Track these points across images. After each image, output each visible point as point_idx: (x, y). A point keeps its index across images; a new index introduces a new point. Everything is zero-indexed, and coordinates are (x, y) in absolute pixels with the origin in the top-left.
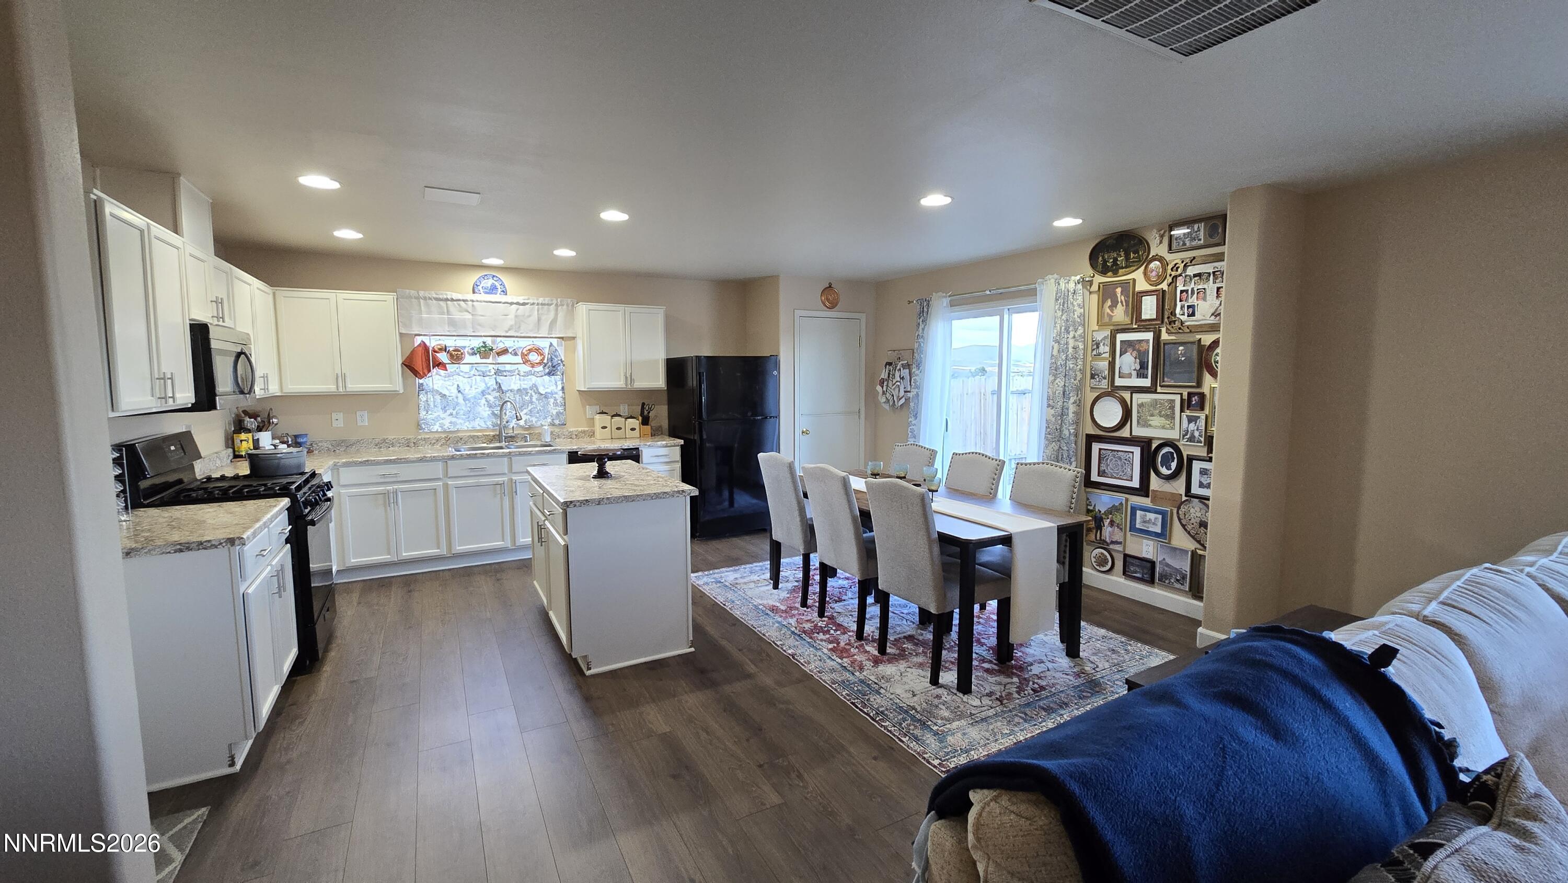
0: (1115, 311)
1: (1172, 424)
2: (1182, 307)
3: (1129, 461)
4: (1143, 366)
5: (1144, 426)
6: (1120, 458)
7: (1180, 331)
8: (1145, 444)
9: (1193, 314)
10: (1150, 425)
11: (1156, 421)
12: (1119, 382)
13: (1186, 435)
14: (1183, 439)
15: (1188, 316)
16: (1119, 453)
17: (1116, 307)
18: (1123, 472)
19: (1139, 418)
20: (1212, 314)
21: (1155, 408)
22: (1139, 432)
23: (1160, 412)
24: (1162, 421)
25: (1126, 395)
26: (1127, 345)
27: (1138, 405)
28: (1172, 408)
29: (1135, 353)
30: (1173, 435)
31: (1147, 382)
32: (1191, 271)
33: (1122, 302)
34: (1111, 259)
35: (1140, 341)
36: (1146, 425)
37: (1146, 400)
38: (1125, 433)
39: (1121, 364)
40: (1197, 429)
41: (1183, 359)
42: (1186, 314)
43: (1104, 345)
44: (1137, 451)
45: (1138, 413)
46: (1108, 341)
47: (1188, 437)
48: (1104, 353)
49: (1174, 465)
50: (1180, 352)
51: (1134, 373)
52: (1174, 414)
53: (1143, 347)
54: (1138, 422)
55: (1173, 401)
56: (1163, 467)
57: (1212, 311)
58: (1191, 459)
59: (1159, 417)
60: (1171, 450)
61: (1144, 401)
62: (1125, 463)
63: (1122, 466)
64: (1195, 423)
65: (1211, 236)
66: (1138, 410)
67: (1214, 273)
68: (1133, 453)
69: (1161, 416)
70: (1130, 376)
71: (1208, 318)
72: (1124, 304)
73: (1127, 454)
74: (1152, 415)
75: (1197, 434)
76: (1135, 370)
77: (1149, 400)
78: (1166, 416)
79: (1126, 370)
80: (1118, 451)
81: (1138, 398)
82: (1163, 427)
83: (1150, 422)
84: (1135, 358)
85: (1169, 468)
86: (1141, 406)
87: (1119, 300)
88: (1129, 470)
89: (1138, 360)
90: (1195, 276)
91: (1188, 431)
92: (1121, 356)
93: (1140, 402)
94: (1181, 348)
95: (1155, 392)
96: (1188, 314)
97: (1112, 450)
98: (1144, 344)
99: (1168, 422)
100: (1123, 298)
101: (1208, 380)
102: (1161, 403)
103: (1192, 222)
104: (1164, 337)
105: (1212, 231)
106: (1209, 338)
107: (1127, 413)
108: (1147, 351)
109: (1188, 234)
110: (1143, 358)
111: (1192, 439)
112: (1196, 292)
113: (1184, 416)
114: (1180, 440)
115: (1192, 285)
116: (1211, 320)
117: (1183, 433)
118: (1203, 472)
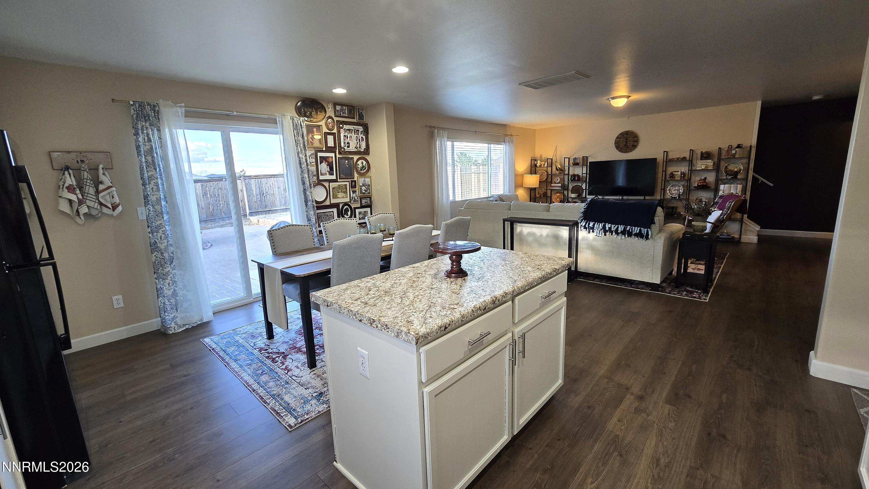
0: (314, 140)
2: (345, 143)
3: (331, 215)
4: (331, 169)
5: (335, 198)
6: (328, 216)
8: (336, 205)
9: (348, 147)
10: (338, 197)
11: (340, 195)
12: (321, 178)
15: (347, 147)
19: (333, 194)
20: (355, 148)
21: (340, 189)
22: (334, 201)
23: (342, 191)
24: (343, 195)
25: (326, 184)
26: (323, 159)
28: (346, 188)
29: (326, 163)
30: (347, 200)
31: (334, 177)
32: (346, 127)
34: (308, 112)
35: (329, 157)
36: (335, 197)
37: (335, 186)
38: (327, 203)
39: (321, 168)
40: (356, 196)
41: (348, 166)
42: (346, 146)
43: (312, 158)
44: (335, 210)
45: (333, 192)
46: (314, 156)
47: (353, 200)
48: (312, 162)
49: (349, 213)
50: (346, 163)
51: (327, 173)
52: (347, 190)
53: (330, 160)
54: (333, 197)
55: (346, 185)
57: (355, 146)
58: (355, 208)
59: (341, 193)
60: (347, 207)
62: (330, 217)
63: (329, 219)
64: (355, 194)
65: (350, 114)
67: (354, 130)
68: (333, 212)
73: (330, 213)
74: (339, 192)
75: (356, 198)
76: (328, 171)
77: (337, 185)
78: (344, 192)
79: (323, 172)
80: (326, 212)
81: (332, 185)
82: (343, 197)
84: (327, 166)
85: (348, 215)
86: (333, 188)
90: (348, 130)
91: (353, 197)
92: (320, 164)
93: (333, 187)
94: (347, 161)
95: (337, 182)
97: (323, 213)
98: (330, 159)
100: (317, 134)
101: (356, 175)
102: (342, 187)
103: (342, 105)
104: (338, 156)
105: (350, 112)
106: (356, 157)
107: (328, 193)
108: (332, 162)
109: (342, 110)
110: (330, 165)
111: (355, 201)
112: (349, 137)
113: (351, 191)
114: (350, 202)
115: (347, 134)
116: (355, 150)
117: (351, 198)
118: (360, 213)
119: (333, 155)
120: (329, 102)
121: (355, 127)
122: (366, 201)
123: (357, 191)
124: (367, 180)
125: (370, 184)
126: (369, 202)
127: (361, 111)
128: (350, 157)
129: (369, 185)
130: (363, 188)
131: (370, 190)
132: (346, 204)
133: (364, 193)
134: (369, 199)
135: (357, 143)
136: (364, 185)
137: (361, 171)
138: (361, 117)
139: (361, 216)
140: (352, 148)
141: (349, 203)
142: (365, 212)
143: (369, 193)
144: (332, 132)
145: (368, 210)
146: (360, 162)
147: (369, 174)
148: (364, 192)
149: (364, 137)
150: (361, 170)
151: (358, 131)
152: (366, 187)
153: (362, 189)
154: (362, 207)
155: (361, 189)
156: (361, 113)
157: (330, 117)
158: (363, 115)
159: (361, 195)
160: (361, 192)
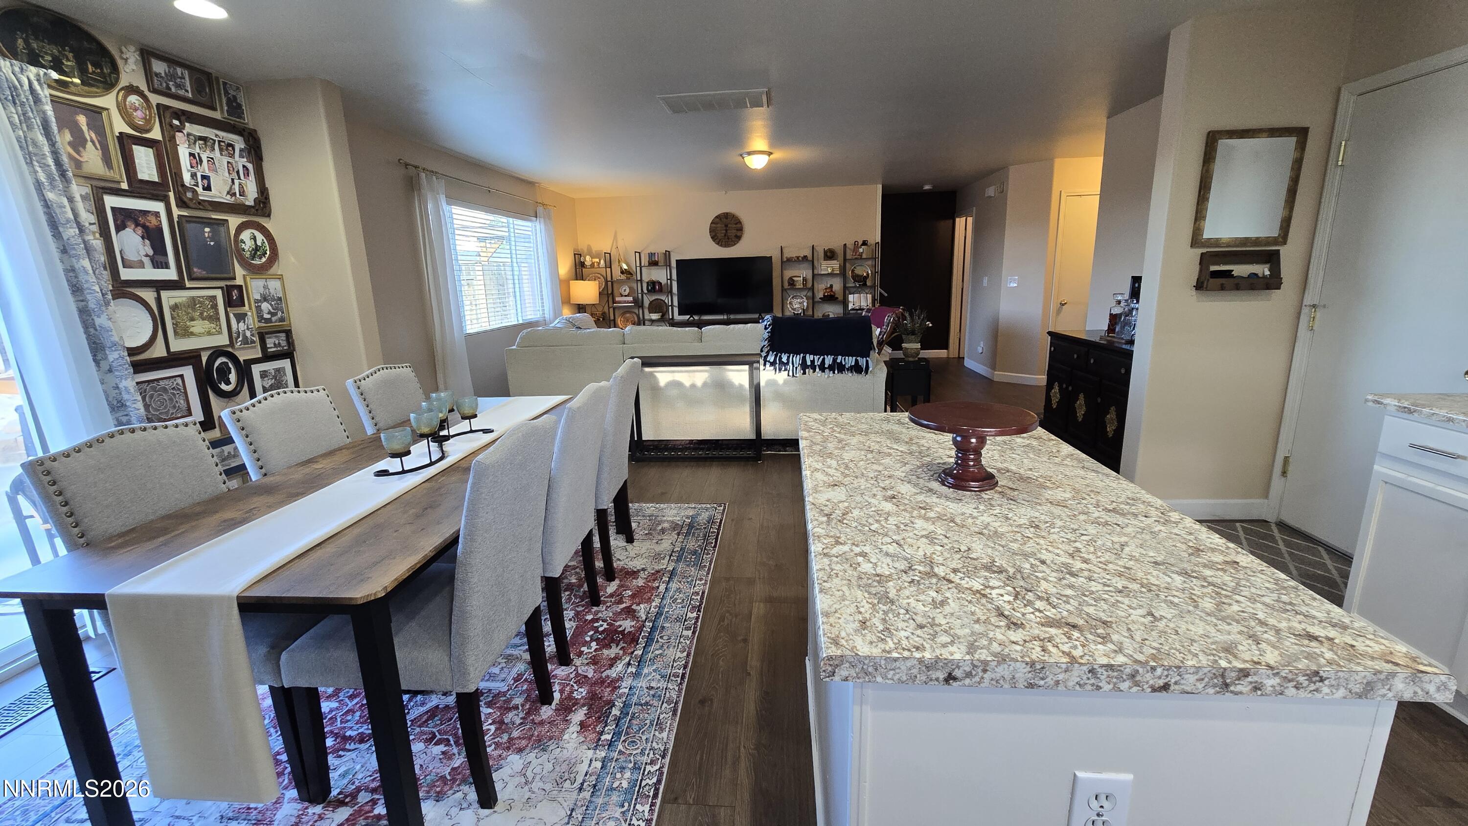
0: (84, 154)
1: (218, 328)
2: (193, 176)
3: (179, 389)
4: (158, 248)
5: (183, 336)
6: (165, 390)
7: (201, 207)
8: (190, 358)
9: (208, 188)
10: (192, 334)
11: (199, 326)
12: (126, 274)
13: (239, 337)
14: (237, 343)
15: (203, 189)
16: (161, 383)
17: (84, 148)
18: (174, 407)
19: (175, 325)
20: (228, 193)
21: (194, 309)
22: (179, 345)
23: (201, 314)
24: (207, 325)
25: (148, 295)
26: (124, 217)
27: (170, 308)
28: (215, 306)
29: (139, 231)
30: (222, 340)
31: (171, 274)
33: (92, 141)
35: (145, 213)
36: (184, 332)
37: (180, 300)
38: (158, 351)
39: (122, 245)
40: (248, 329)
41: (212, 243)
42: (200, 186)
43: (83, 209)
44: (188, 372)
45: (173, 318)
46: (90, 205)
47: (240, 339)
48: (88, 224)
49: (233, 377)
50: (206, 235)
51: (146, 261)
52: (218, 313)
53: (153, 221)
54: (175, 333)
55: (214, 298)
56: (221, 384)
57: (228, 189)
58: (249, 362)
59: (201, 322)
60: (224, 359)
61: (178, 300)
62: (174, 394)
63: (171, 399)
64: (244, 322)
65: (200, 92)
66: (171, 314)
67: (219, 142)
68: (182, 376)
69: (203, 319)
70: (141, 265)
71: (224, 197)
72: (99, 147)
73: (172, 380)
74: (192, 319)
75: (248, 334)
76: (147, 255)
77: (184, 299)
78: (210, 319)
79: (131, 256)
80: (158, 380)
81: (169, 298)
82: (209, 333)
83: (192, 330)
84: (143, 238)
85: (228, 383)
86: (175, 308)
87: (88, 138)
88: (182, 402)
89: (147, 242)
90: (201, 138)
91: (239, 331)
92: (117, 233)
93: (172, 302)
94: (207, 230)
95: (183, 288)
96: (203, 186)
97: (149, 382)
98: (151, 217)
99: (212, 325)
100: (93, 135)
101: (239, 272)
102: (200, 302)
103: (171, 60)
104: (176, 212)
105: (198, 88)
106: (234, 221)
107: (158, 321)
108: (160, 230)
109: (172, 76)
110: (153, 236)
111: (246, 341)
112: (205, 160)
113: (231, 315)
114: (232, 344)
115: (198, 150)
116: (228, 199)
117: (234, 335)
118: (264, 374)
119: (158, 207)
120: (125, 41)
121: (222, 134)
122: (277, 342)
123: (249, 314)
124: (274, 286)
125: (280, 295)
126: (284, 343)
127: (232, 92)
128: (214, 217)
129: (280, 299)
130: (265, 306)
131: (283, 313)
132: (218, 352)
133: (268, 321)
134: (283, 335)
135: (233, 180)
136: (265, 299)
137: (253, 260)
138: (235, 108)
139: (268, 383)
140: (219, 192)
141: (230, 350)
142: (278, 370)
143: (282, 320)
144: (144, 135)
145: (286, 364)
146: (246, 235)
147: (275, 270)
148: (268, 316)
149: (250, 166)
150: (253, 257)
151: (232, 146)
152: (271, 305)
153: (261, 310)
154: (268, 357)
155: (259, 308)
156: (234, 97)
157: (132, 90)
158: (239, 106)
159: (260, 324)
160: (261, 318)
